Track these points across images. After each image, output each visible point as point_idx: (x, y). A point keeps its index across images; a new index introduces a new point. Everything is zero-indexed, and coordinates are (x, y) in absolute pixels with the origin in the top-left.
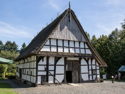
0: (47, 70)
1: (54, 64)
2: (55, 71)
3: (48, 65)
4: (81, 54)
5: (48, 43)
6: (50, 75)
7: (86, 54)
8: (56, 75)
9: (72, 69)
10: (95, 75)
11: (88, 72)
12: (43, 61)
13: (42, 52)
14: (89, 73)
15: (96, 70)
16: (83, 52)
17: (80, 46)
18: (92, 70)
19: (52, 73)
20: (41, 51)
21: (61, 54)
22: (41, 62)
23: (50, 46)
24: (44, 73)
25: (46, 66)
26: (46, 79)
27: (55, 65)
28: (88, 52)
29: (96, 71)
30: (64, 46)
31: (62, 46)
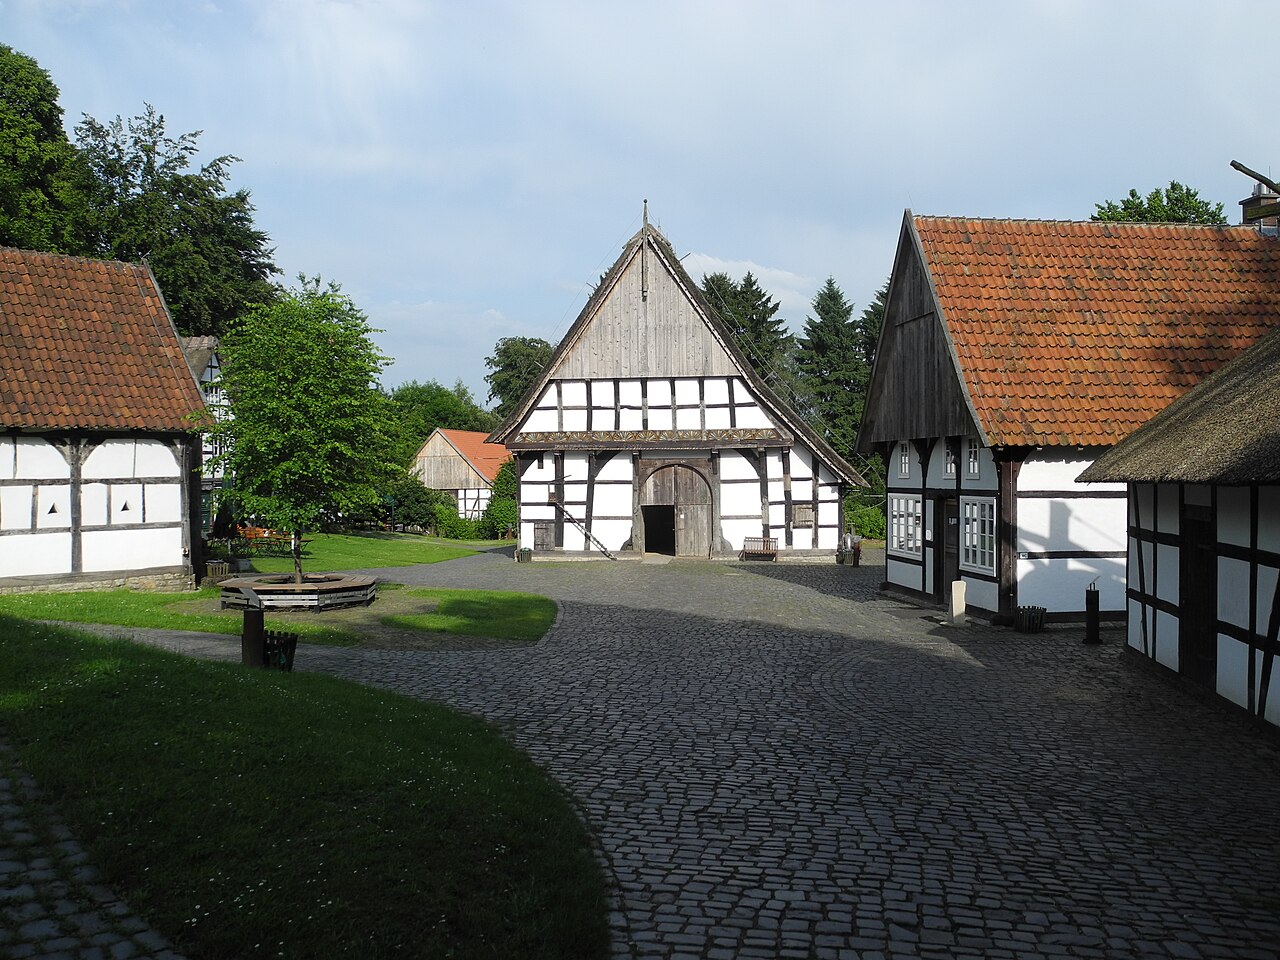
0: (557, 500)
1: (585, 477)
2: (589, 503)
3: (560, 482)
4: (710, 431)
5: (550, 398)
6: (581, 520)
7: (737, 432)
8: (594, 523)
9: (677, 498)
10: (809, 527)
11: (759, 513)
12: (541, 466)
13: (528, 434)
14: (765, 516)
15: (814, 503)
16: (718, 420)
17: (702, 398)
18: (789, 503)
19: (579, 512)
20: (524, 430)
21: (606, 439)
22: (532, 472)
23: (560, 408)
24: (550, 513)
25: (552, 487)
26: (553, 535)
27: (591, 483)
28: (753, 419)
29: (815, 509)
30: (622, 402)
31: (612, 405)
